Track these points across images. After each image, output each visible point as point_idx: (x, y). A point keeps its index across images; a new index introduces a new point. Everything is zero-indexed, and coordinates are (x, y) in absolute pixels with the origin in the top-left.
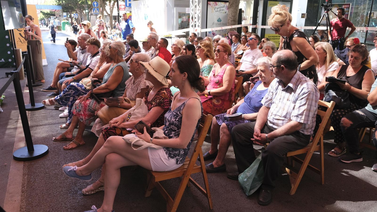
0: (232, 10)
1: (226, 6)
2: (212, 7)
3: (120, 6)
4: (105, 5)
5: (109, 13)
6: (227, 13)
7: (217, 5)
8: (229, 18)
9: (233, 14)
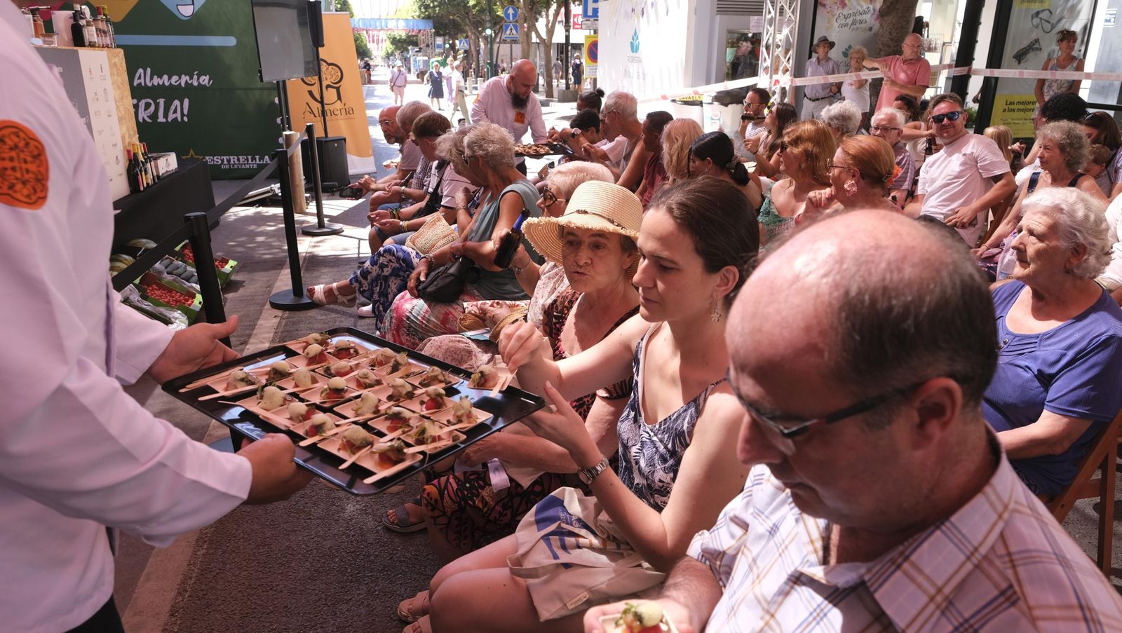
0: (894, 21)
1: (872, 11)
2: (828, 12)
3: (574, 17)
4: (538, 16)
5: (544, 36)
6: (874, 30)
7: (846, 8)
8: (881, 46)
9: (895, 34)
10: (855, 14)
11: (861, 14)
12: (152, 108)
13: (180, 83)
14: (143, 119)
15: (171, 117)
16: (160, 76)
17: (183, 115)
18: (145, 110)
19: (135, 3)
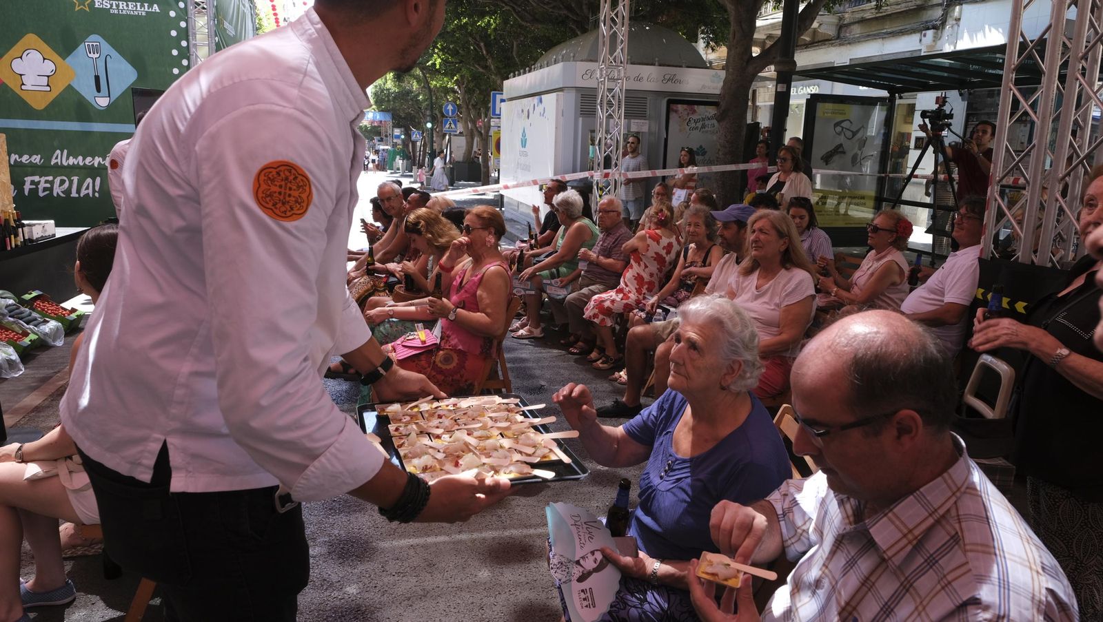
0: (729, 125)
7: (695, 114)
8: (719, 147)
9: (730, 137)
10: (703, 119)
11: (709, 119)
12: (66, 185)
13: (94, 163)
14: (58, 193)
15: (83, 192)
16: (76, 157)
17: (94, 191)
18: (59, 186)
19: (58, 94)
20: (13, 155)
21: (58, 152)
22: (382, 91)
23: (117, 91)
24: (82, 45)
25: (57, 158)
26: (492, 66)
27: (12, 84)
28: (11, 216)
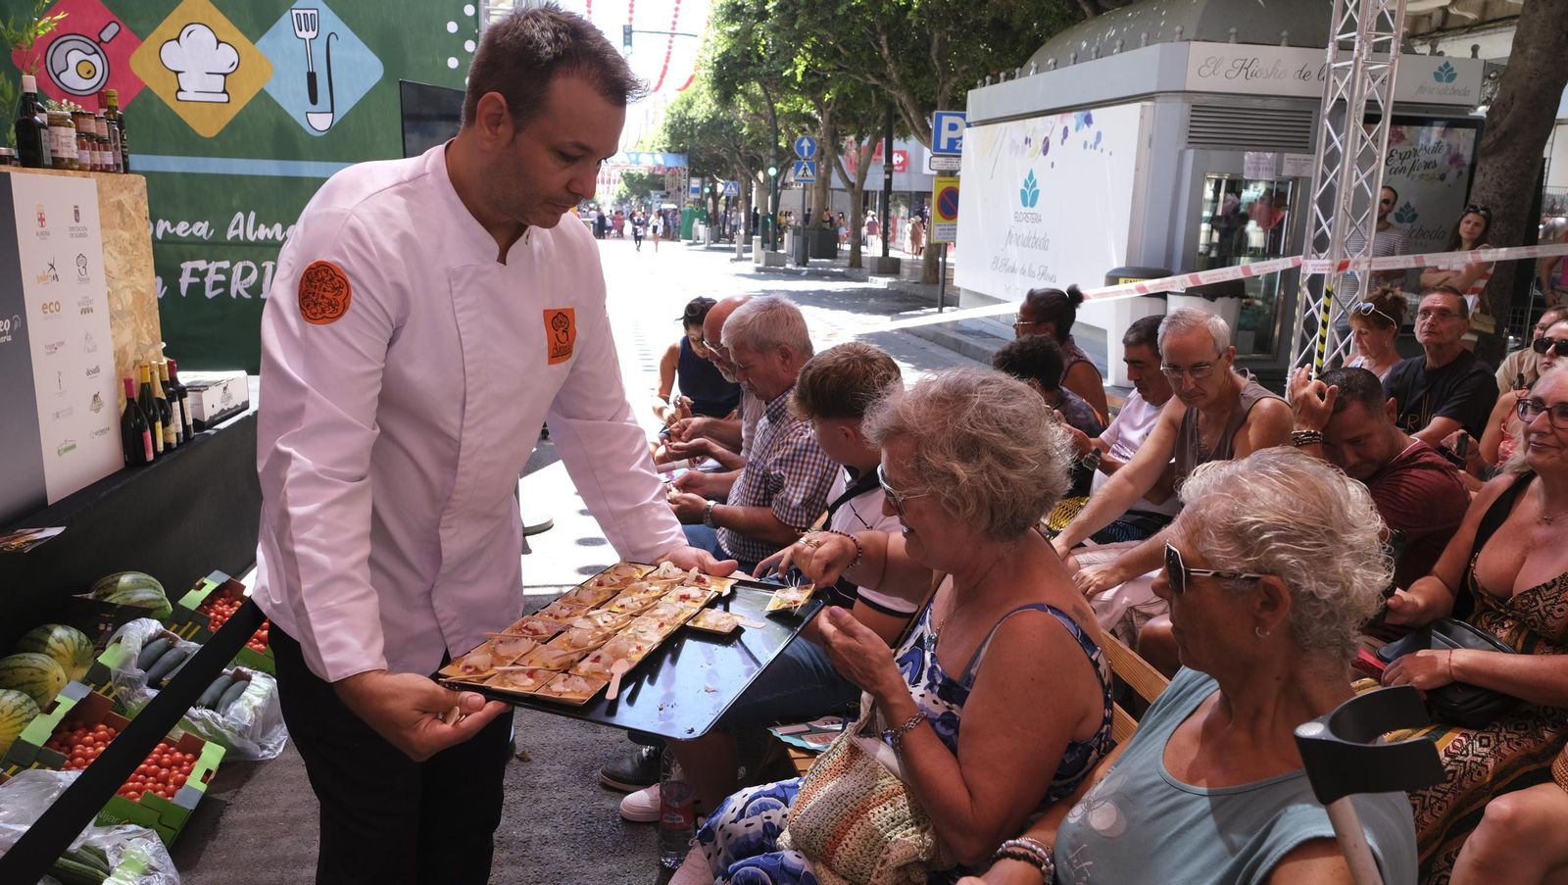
0: (1507, 164)
1: (1445, 148)
5: (853, 179)
6: (1450, 179)
7: (1403, 143)
9: (1508, 186)
10: (1416, 153)
11: (1427, 151)
12: (254, 276)
14: (238, 292)
16: (270, 226)
18: (241, 280)
19: (241, 107)
20: (161, 221)
21: (240, 215)
22: (683, 121)
23: (346, 101)
24: (287, 15)
25: (237, 227)
26: (894, 75)
27: (160, 89)
28: (157, 374)
